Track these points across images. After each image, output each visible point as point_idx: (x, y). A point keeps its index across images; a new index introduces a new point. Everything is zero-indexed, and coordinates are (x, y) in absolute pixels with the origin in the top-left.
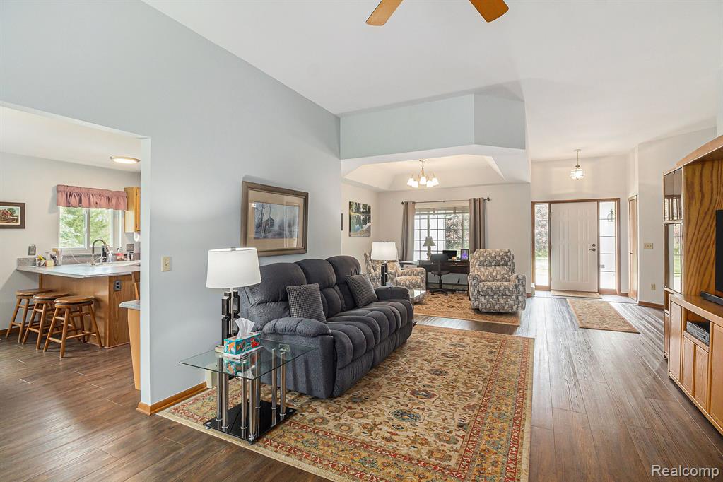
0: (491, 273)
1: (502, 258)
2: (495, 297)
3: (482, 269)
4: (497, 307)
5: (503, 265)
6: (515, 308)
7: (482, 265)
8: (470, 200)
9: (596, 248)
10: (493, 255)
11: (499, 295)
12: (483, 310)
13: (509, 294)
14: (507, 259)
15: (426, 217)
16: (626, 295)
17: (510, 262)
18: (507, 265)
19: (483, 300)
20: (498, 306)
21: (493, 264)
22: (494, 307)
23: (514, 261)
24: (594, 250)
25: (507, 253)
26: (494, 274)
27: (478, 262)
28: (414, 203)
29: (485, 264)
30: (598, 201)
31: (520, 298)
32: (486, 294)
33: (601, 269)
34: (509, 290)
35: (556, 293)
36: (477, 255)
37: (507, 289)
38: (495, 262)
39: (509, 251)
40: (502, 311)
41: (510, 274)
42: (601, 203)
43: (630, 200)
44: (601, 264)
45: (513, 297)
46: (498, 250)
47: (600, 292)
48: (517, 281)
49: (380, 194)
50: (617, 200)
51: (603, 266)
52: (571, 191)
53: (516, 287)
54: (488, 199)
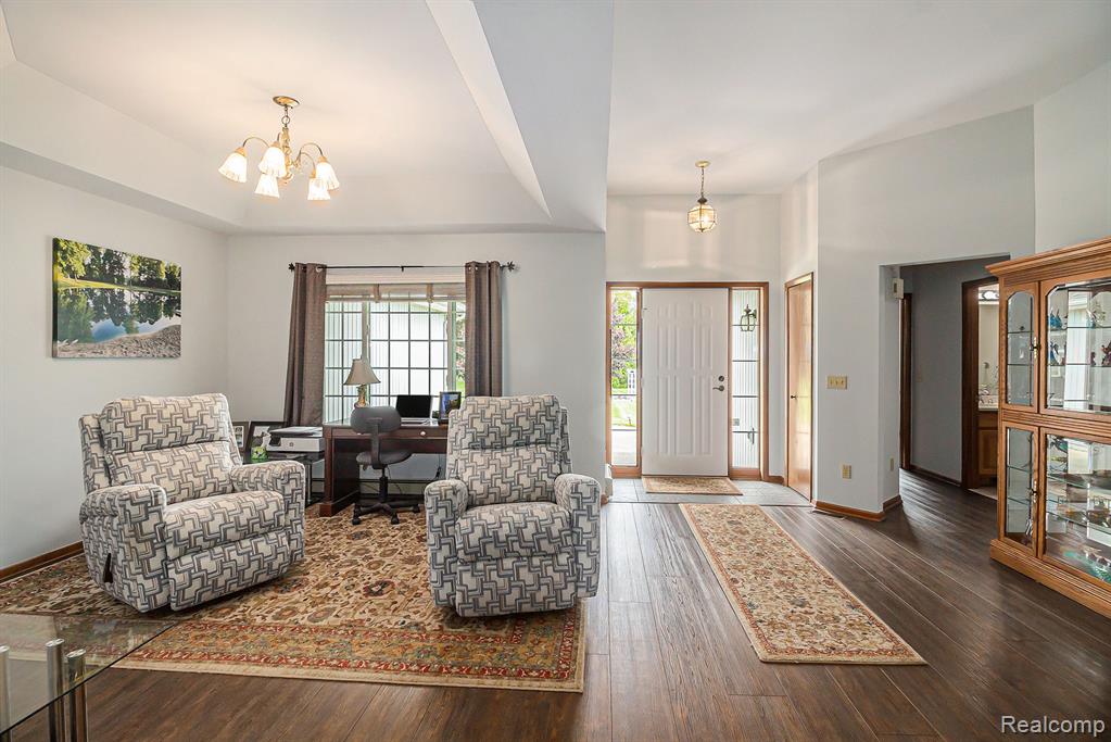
0: (503, 471)
1: (535, 422)
2: (508, 563)
3: (479, 458)
4: (511, 599)
5: (536, 443)
6: (567, 595)
7: (478, 444)
8: (467, 266)
9: (723, 384)
10: (510, 414)
11: (519, 557)
12: (468, 613)
13: (550, 549)
14: (548, 424)
15: (358, 306)
16: (778, 480)
17: (557, 434)
18: (547, 443)
19: (467, 578)
20: (516, 593)
21: (510, 441)
22: (501, 597)
23: (567, 429)
24: (722, 389)
25: (548, 407)
26: (510, 473)
27: (469, 438)
28: (324, 267)
29: (488, 443)
30: (729, 286)
31: (582, 557)
32: (476, 555)
33: (734, 428)
34: (550, 537)
35: (655, 485)
36: (465, 416)
37: (543, 533)
38: (514, 436)
39: (555, 403)
40: (527, 608)
41: (556, 468)
42: (735, 293)
43: (788, 287)
44: (734, 417)
45: (563, 559)
46: (524, 399)
47: (733, 475)
48: (573, 505)
49: (225, 238)
50: (765, 285)
51: (737, 423)
52: (682, 263)
53: (571, 523)
54: (511, 266)
